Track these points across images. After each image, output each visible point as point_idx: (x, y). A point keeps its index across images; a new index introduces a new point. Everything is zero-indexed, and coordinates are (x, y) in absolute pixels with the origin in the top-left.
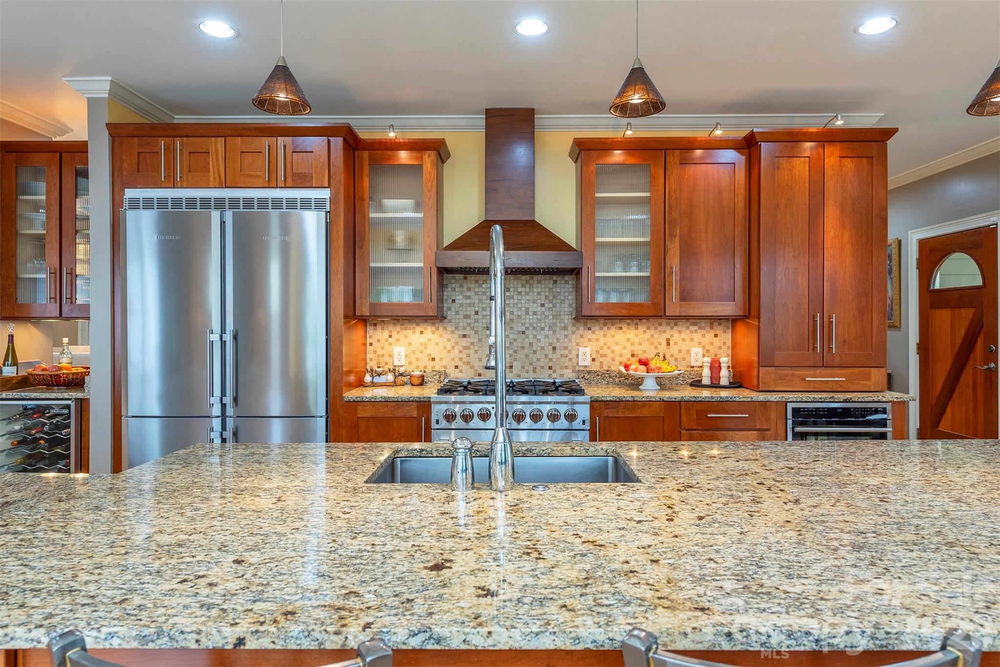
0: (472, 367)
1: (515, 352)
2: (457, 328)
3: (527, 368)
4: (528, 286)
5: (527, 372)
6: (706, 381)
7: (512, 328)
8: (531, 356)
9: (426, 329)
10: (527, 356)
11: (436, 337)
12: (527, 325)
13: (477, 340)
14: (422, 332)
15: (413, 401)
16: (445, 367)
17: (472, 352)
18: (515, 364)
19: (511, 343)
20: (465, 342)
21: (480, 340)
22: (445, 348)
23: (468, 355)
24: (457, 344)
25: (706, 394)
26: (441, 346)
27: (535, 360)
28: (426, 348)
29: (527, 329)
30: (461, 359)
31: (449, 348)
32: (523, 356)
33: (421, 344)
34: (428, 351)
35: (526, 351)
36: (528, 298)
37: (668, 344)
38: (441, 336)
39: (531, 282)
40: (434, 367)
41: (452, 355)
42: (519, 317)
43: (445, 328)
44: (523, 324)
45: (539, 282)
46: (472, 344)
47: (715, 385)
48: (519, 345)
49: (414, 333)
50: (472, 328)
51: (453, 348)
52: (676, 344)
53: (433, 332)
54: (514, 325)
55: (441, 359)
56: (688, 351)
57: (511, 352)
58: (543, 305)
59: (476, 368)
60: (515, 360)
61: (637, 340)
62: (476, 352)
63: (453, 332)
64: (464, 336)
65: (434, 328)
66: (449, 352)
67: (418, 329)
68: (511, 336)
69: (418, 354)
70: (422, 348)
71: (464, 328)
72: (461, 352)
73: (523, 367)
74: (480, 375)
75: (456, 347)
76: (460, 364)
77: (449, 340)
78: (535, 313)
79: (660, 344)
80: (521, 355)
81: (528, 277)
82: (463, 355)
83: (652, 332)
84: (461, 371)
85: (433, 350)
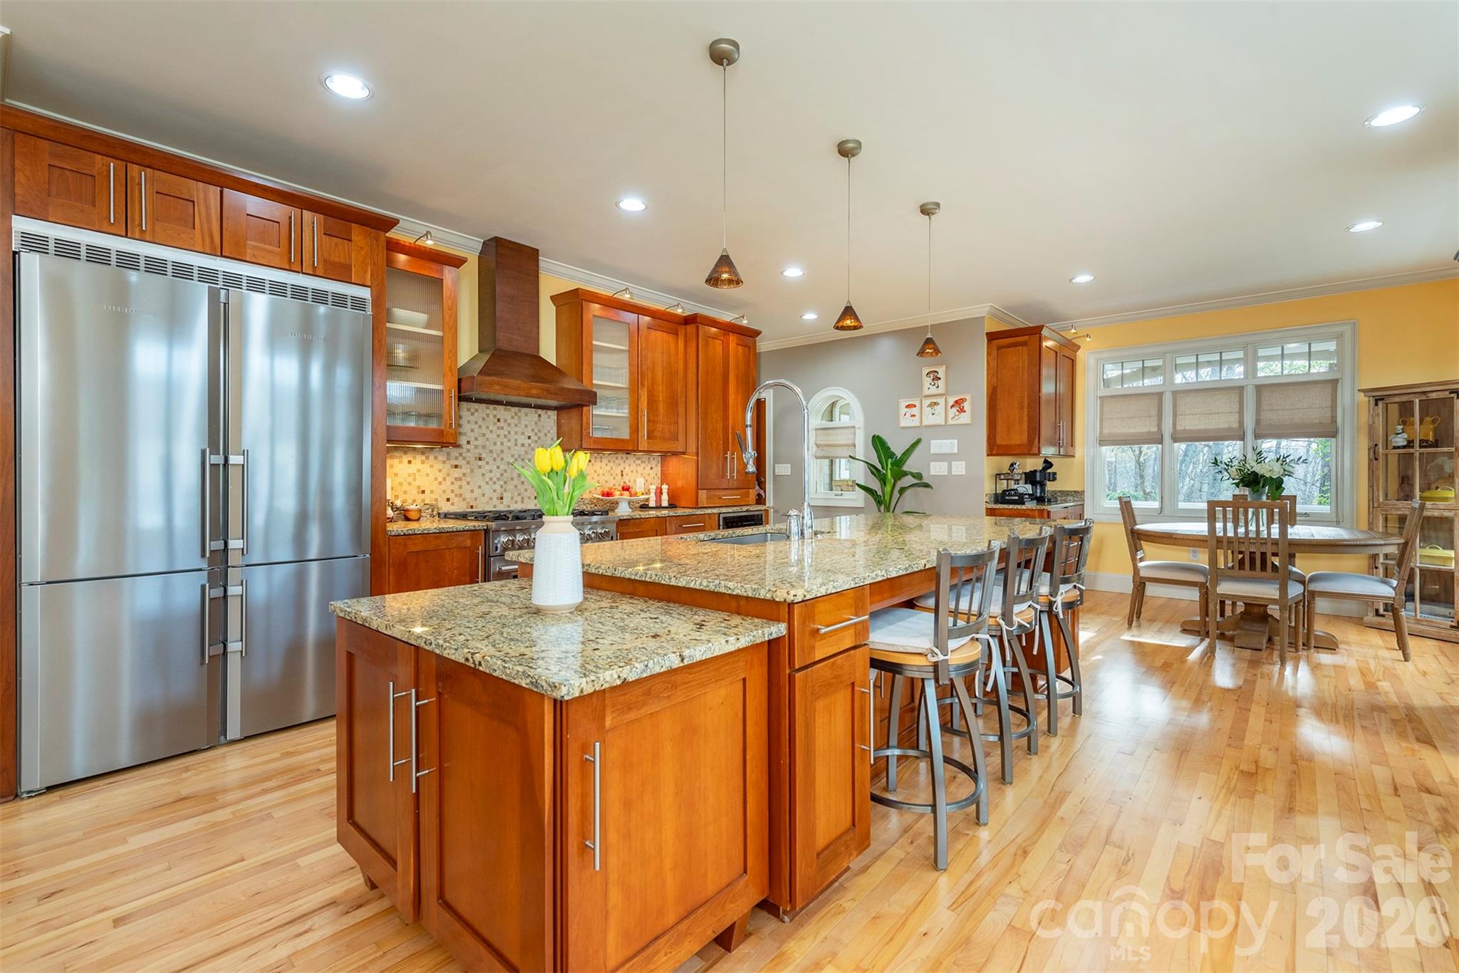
0: (464, 499)
1: (505, 483)
2: (448, 459)
3: (515, 499)
4: (516, 417)
5: (516, 502)
6: (652, 504)
7: (502, 459)
8: (519, 487)
9: (415, 458)
10: (516, 486)
11: (426, 468)
12: (516, 456)
13: (469, 471)
14: (410, 462)
15: (468, 531)
16: (436, 500)
17: (464, 483)
18: (505, 495)
19: (502, 475)
20: (457, 473)
21: (472, 471)
22: (436, 479)
23: (460, 487)
24: (448, 475)
25: (653, 513)
26: (432, 477)
27: (523, 491)
28: (415, 480)
29: (516, 460)
30: (452, 491)
31: (440, 479)
32: (513, 487)
33: (409, 475)
34: (417, 483)
35: (515, 482)
36: (516, 429)
37: (622, 475)
38: (431, 466)
39: (519, 414)
40: (423, 500)
41: (443, 487)
42: (509, 448)
43: (436, 458)
44: (513, 456)
45: (526, 415)
46: (464, 475)
47: (659, 507)
48: (509, 476)
49: (401, 462)
50: (464, 458)
51: (444, 479)
52: (627, 475)
53: (423, 462)
54: (504, 456)
55: (432, 492)
56: (635, 481)
57: (502, 483)
58: (529, 438)
59: (468, 500)
60: (505, 491)
61: (601, 471)
62: (468, 483)
63: (444, 462)
64: (456, 466)
65: (423, 458)
66: (440, 483)
67: (406, 458)
68: (502, 467)
69: (406, 487)
70: (410, 480)
71: (457, 458)
72: (452, 483)
73: (512, 498)
74: (472, 507)
75: (447, 478)
76: (452, 496)
77: (440, 471)
78: (523, 445)
79: (617, 475)
80: (510, 486)
81: (517, 409)
82: (455, 487)
83: (611, 464)
84: (453, 504)
85: (422, 482)
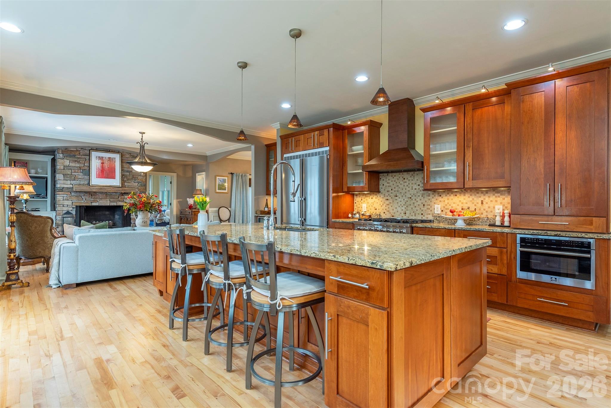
0: (390, 213)
1: (407, 206)
2: (384, 196)
3: (412, 214)
4: (412, 176)
5: (412, 216)
6: (498, 223)
7: (406, 196)
8: (414, 208)
9: (373, 197)
10: (412, 208)
11: (377, 200)
12: (412, 195)
13: (392, 201)
14: (372, 198)
15: (350, 223)
16: (380, 212)
17: (390, 206)
18: (407, 212)
19: (405, 203)
20: (387, 202)
21: (393, 201)
22: (380, 204)
23: (389, 208)
24: (384, 203)
26: (379, 204)
27: (415, 210)
28: (373, 205)
29: (412, 196)
30: (386, 209)
31: (381, 205)
32: (411, 208)
33: (372, 203)
34: (374, 206)
35: (412, 206)
36: (412, 182)
37: (482, 203)
38: (379, 200)
39: (414, 175)
40: (376, 212)
41: (383, 208)
42: (409, 191)
43: (380, 196)
44: (410, 194)
45: (417, 174)
46: (390, 203)
47: (502, 226)
48: (409, 203)
49: (369, 198)
50: (390, 196)
51: (383, 205)
52: (487, 203)
53: (376, 198)
54: (407, 194)
55: (379, 209)
56: (494, 207)
57: (405, 206)
58: (419, 185)
59: (392, 213)
60: (407, 210)
61: (465, 201)
62: (392, 206)
63: (383, 198)
64: (387, 200)
65: (376, 196)
66: (382, 206)
67: (371, 197)
68: (405, 200)
69: (371, 207)
70: (372, 205)
71: (387, 196)
72: (386, 206)
73: (410, 214)
74: (393, 216)
75: (384, 204)
76: (386, 211)
77: (382, 201)
78: (415, 189)
79: (478, 203)
80: (409, 208)
81: (412, 173)
82: (387, 208)
83: (473, 197)
84: (386, 215)
85: (377, 206)
